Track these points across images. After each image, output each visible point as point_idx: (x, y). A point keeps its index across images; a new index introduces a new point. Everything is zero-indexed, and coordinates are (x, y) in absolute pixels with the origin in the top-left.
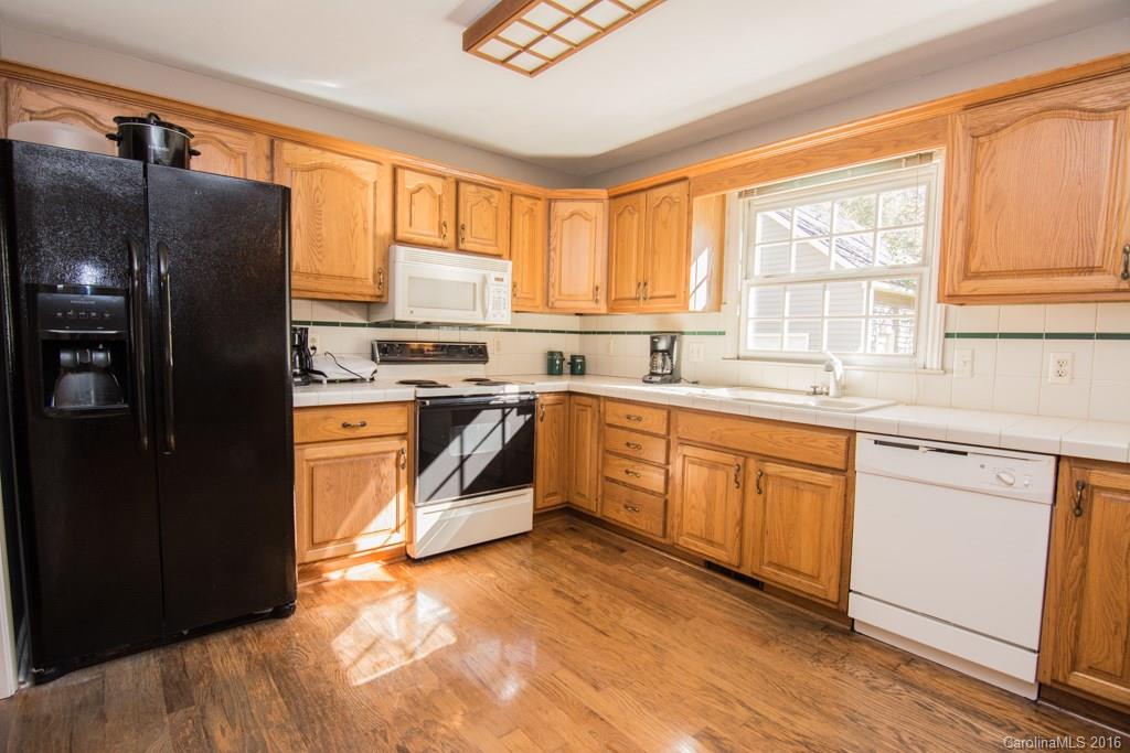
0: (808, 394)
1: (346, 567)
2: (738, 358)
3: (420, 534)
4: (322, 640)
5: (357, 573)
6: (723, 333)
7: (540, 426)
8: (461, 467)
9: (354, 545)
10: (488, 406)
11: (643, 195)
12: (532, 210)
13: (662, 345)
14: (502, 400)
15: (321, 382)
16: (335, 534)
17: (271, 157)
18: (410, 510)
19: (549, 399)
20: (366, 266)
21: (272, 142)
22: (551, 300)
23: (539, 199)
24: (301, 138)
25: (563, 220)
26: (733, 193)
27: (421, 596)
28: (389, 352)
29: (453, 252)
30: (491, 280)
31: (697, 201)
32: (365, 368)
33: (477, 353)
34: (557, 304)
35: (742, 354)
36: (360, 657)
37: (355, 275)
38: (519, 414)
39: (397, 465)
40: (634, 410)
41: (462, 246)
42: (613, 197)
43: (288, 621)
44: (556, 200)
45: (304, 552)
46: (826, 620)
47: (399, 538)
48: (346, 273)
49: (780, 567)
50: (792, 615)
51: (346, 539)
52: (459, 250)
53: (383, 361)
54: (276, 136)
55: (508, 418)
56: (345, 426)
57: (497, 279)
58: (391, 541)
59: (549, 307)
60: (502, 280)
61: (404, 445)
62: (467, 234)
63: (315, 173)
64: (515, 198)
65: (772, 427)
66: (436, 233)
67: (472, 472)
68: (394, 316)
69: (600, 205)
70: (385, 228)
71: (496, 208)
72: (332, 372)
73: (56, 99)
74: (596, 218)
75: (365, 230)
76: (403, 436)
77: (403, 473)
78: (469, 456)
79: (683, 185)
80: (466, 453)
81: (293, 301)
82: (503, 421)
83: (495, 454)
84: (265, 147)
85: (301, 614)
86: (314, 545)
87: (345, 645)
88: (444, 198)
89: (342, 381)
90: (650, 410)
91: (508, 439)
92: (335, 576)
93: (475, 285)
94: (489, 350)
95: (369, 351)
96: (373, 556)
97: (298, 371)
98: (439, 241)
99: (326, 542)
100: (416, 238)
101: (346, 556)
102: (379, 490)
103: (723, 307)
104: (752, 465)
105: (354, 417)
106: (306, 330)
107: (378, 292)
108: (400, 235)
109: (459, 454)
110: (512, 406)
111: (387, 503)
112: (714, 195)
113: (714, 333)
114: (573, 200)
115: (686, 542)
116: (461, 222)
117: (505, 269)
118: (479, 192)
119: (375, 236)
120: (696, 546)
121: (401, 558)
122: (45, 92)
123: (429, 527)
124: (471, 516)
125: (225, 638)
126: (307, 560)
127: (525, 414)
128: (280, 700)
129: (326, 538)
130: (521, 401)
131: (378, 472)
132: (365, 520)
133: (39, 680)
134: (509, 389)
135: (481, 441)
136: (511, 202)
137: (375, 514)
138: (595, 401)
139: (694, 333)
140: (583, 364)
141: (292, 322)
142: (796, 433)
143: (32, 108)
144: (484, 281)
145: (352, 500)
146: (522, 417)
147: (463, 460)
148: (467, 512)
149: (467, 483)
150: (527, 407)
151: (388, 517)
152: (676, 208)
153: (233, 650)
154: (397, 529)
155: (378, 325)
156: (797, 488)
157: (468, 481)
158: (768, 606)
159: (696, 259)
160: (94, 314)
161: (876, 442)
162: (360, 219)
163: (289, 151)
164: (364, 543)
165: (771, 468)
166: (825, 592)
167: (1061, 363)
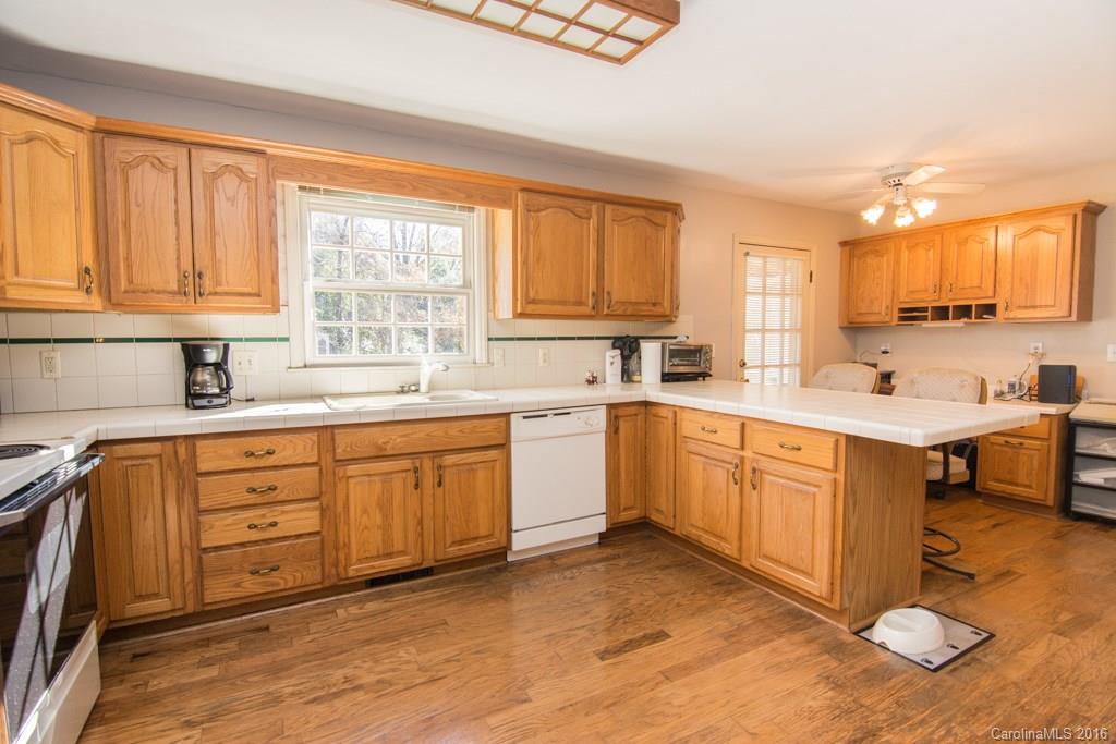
0: (398, 393)
2: (305, 366)
6: (287, 339)
35: (309, 361)
46: (493, 565)
49: (461, 542)
50: (471, 578)
65: (445, 424)
90: (288, 436)
104: (427, 464)
113: (271, 339)
115: (357, 570)
120: (373, 567)
142: (468, 425)
156: (472, 470)
158: (452, 581)
161: (525, 418)
165: (450, 459)
166: (499, 542)
167: (544, 355)
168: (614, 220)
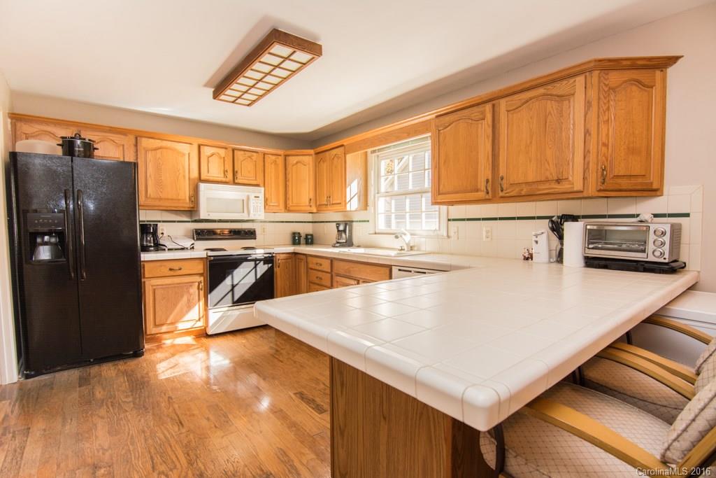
0: (399, 250)
1: (174, 338)
2: (375, 233)
3: (211, 322)
4: (153, 365)
5: (180, 341)
6: (368, 221)
7: (277, 270)
8: (232, 290)
9: (176, 327)
10: (246, 260)
11: (327, 153)
12: (276, 161)
13: (341, 228)
14: (253, 257)
15: (164, 250)
16: (166, 320)
17: (136, 145)
18: (206, 310)
19: (282, 256)
20: (185, 193)
21: (136, 138)
22: (288, 206)
23: (280, 155)
24: (151, 136)
25: (293, 166)
26: (369, 150)
27: (212, 353)
28: (201, 235)
29: (231, 185)
30: (252, 197)
31: (349, 157)
32: (187, 243)
33: (250, 234)
34: (291, 208)
35: (377, 231)
36: (167, 370)
37: (180, 198)
38: (264, 264)
39: (198, 288)
40: (319, 261)
41: (236, 181)
42: (317, 154)
43: (140, 358)
44: (289, 155)
45: (150, 328)
47: (200, 324)
48: (175, 197)
51: (172, 323)
52: (235, 183)
53: (198, 239)
54: (138, 136)
55: (258, 266)
56: (171, 270)
57: (256, 197)
58: (196, 326)
59: (287, 209)
60: (258, 197)
61: (202, 279)
62: (239, 175)
63: (158, 151)
64: (266, 156)
66: (222, 175)
67: (239, 293)
68: (199, 216)
69: (311, 157)
70: (195, 174)
71: (255, 161)
72: (169, 245)
73: (36, 128)
74: (309, 164)
75: (184, 176)
76: (201, 275)
77: (202, 293)
78: (237, 285)
79: (342, 148)
80: (235, 283)
81: (140, 211)
82: (255, 267)
83: (251, 284)
84: (133, 141)
85: (146, 356)
86: (156, 325)
87: (161, 367)
88: (226, 158)
89: (176, 249)
91: (258, 276)
92: (168, 342)
93: (243, 200)
94: (257, 233)
95: (192, 234)
96: (187, 333)
97: (152, 244)
98: (224, 180)
99: (162, 325)
100: (211, 179)
101: (172, 332)
102: (189, 300)
103: (368, 208)
105: (175, 265)
106: (157, 225)
107: (192, 206)
108: (203, 178)
109: (231, 283)
110: (260, 260)
111: (193, 307)
112: (359, 152)
113: (365, 221)
114: (297, 155)
116: (236, 170)
117: (260, 191)
118: (245, 154)
119: (189, 178)
121: (203, 335)
122: (33, 125)
123: (216, 319)
124: (239, 315)
125: (110, 364)
126: (153, 333)
127: (268, 264)
128: (127, 383)
129: (162, 323)
130: (265, 257)
131: (188, 292)
132: (182, 314)
133: (27, 377)
134: (258, 251)
135: (244, 277)
136: (264, 158)
137: (187, 312)
138: (304, 257)
139: (357, 221)
140: (312, 239)
141: (140, 221)
143: (27, 132)
144: (248, 198)
145: (175, 305)
146: (266, 265)
147: (233, 287)
148: (237, 313)
149: (236, 298)
150: (269, 260)
151: (195, 313)
152: (340, 160)
153: (112, 368)
154: (199, 320)
155: (196, 221)
157: (237, 297)
159: (350, 185)
160: (50, 221)
161: (400, 270)
162: (181, 171)
163: (145, 142)
164: (182, 326)
167: (487, 232)
168: (508, 111)
